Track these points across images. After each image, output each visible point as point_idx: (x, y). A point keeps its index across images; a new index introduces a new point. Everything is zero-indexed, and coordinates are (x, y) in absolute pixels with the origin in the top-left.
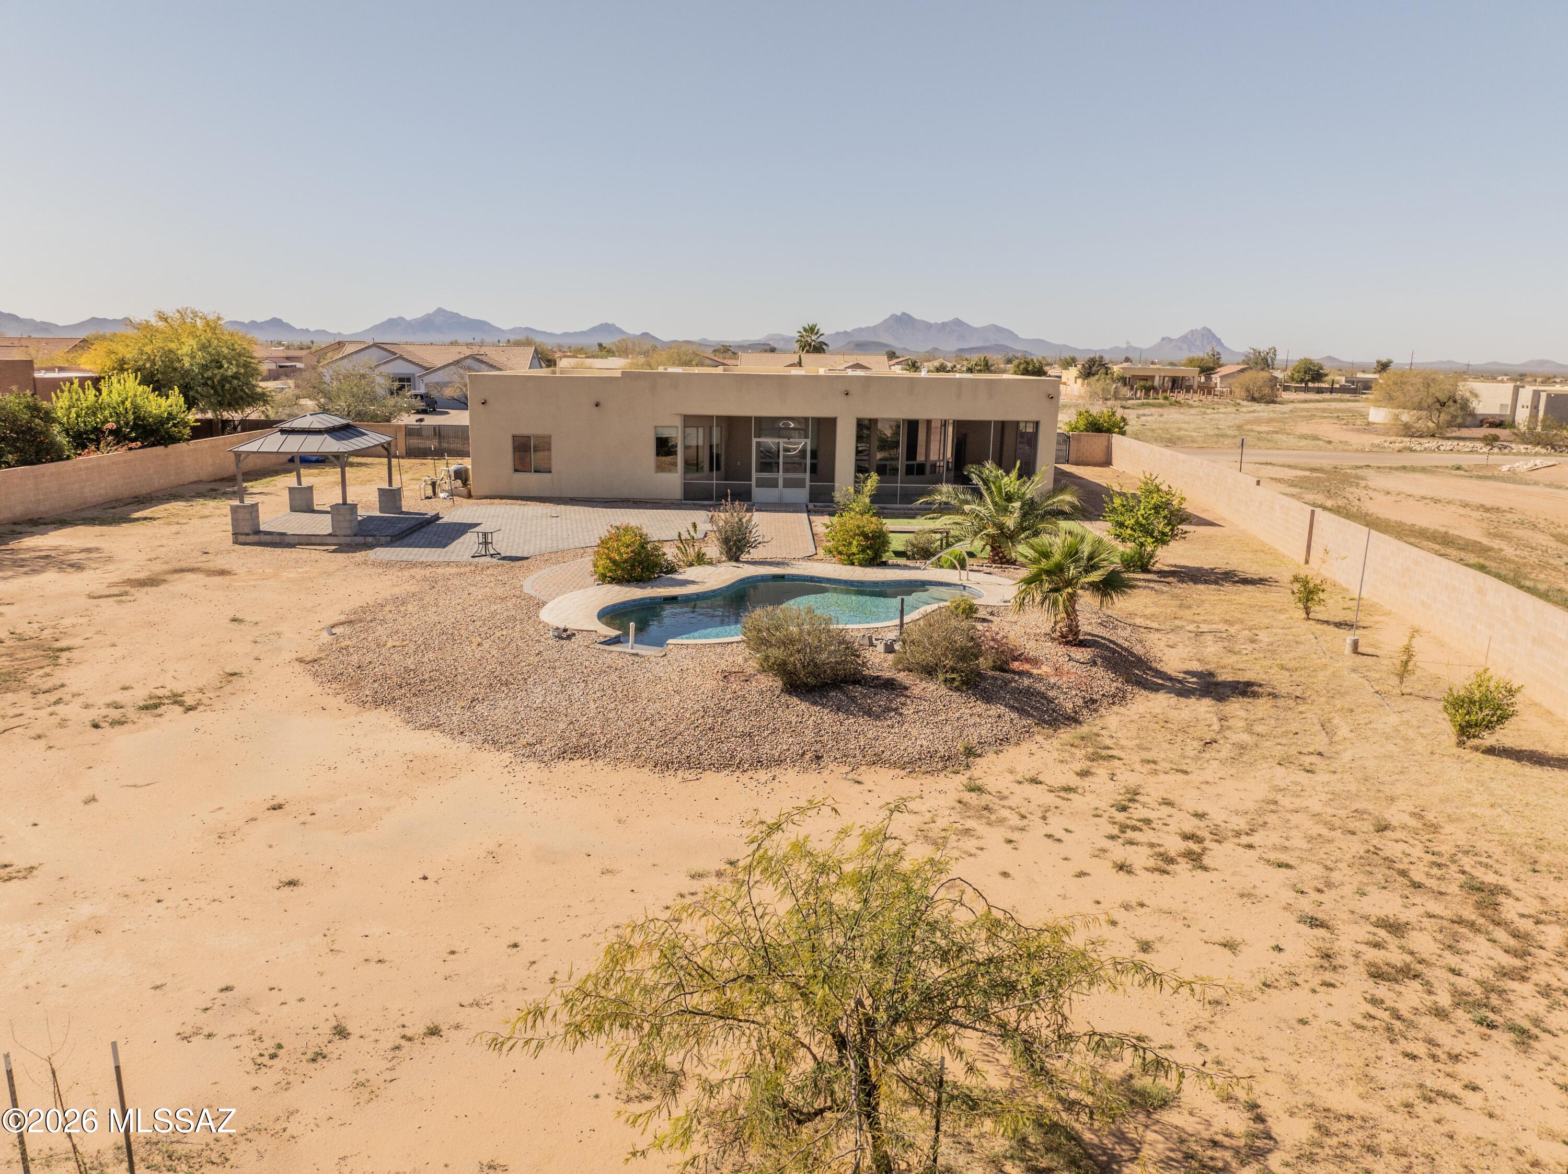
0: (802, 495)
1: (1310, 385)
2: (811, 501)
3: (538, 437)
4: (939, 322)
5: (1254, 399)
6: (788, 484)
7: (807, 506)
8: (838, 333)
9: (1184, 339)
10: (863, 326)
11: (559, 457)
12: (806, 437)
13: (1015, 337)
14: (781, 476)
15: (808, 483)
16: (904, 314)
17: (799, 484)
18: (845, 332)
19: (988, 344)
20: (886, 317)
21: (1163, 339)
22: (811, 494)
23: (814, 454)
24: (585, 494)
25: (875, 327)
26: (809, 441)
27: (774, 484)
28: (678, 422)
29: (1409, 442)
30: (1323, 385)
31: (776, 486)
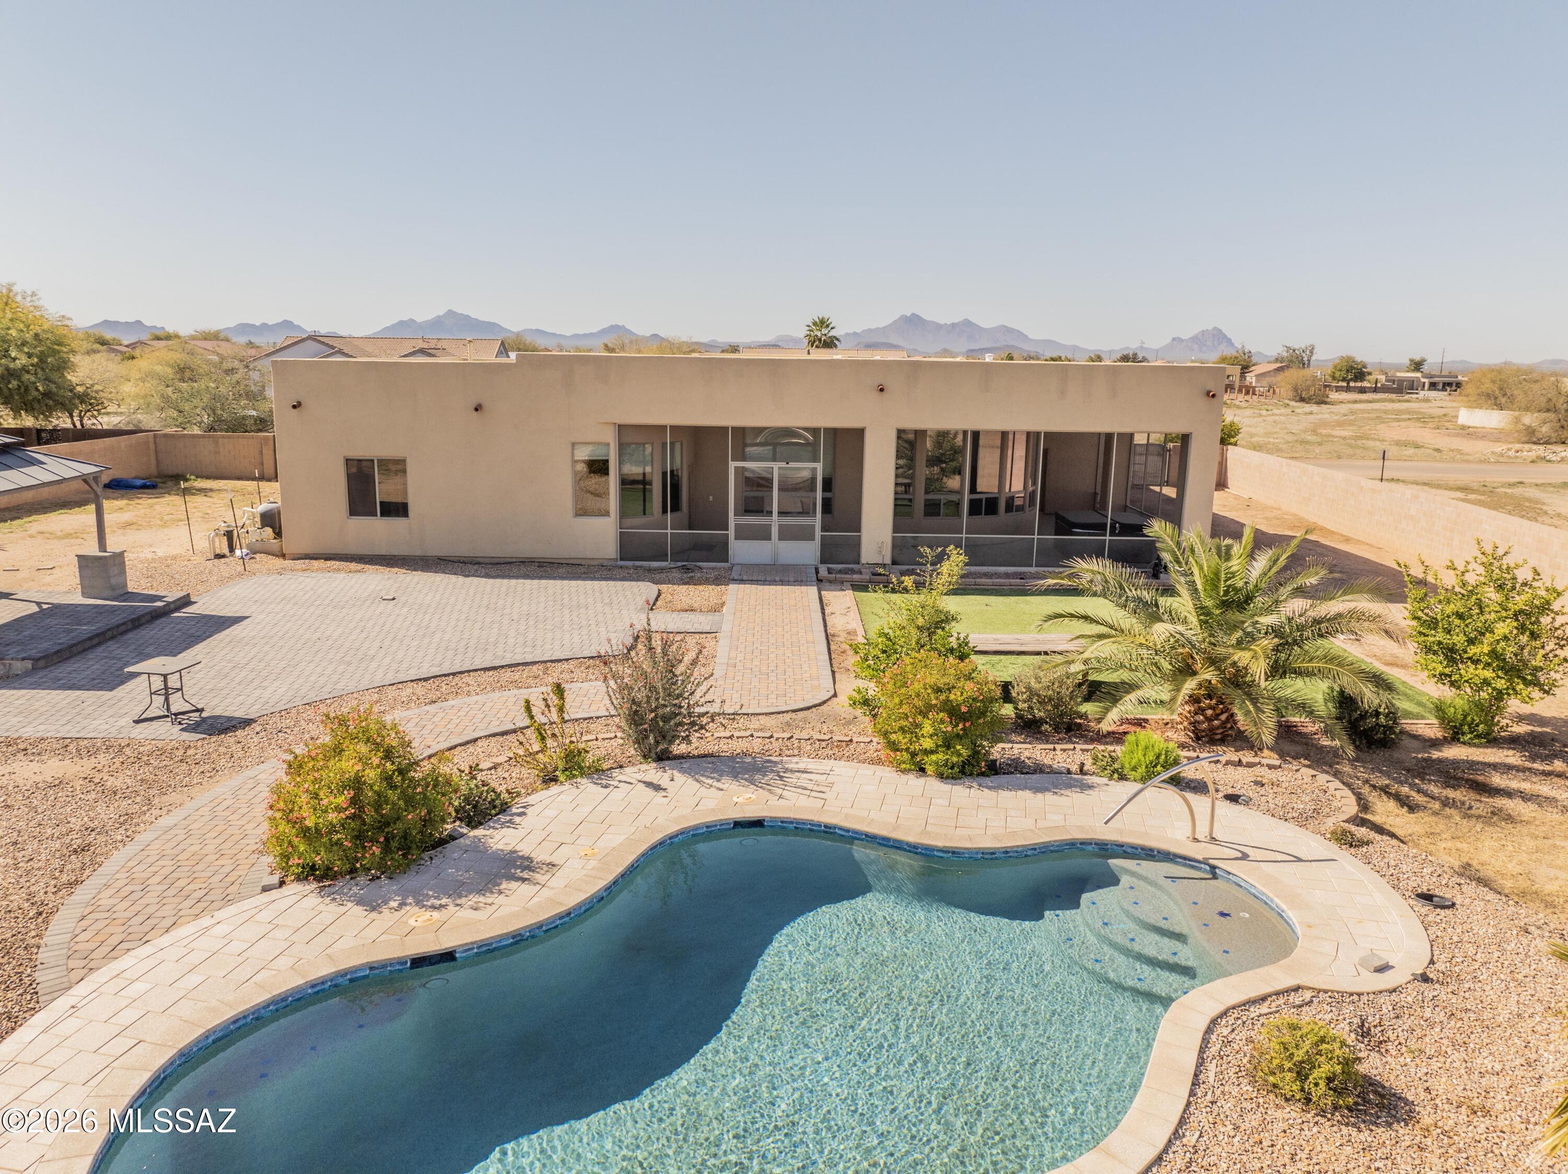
0: (809, 552)
1: (1352, 384)
2: (823, 561)
3: (383, 460)
4: (948, 322)
5: (1302, 400)
6: (787, 534)
7: (817, 572)
8: (847, 334)
9: (1195, 339)
10: (873, 325)
12: (815, 459)
13: (1025, 338)
14: (775, 521)
15: (818, 533)
16: (913, 314)
17: (805, 534)
18: (855, 334)
19: (998, 345)
20: (896, 316)
21: (1174, 339)
22: (823, 550)
23: (828, 484)
24: (463, 550)
25: (884, 325)
26: (819, 466)
27: (764, 534)
28: (610, 437)
29: (1540, 450)
30: (1366, 384)
31: (768, 537)
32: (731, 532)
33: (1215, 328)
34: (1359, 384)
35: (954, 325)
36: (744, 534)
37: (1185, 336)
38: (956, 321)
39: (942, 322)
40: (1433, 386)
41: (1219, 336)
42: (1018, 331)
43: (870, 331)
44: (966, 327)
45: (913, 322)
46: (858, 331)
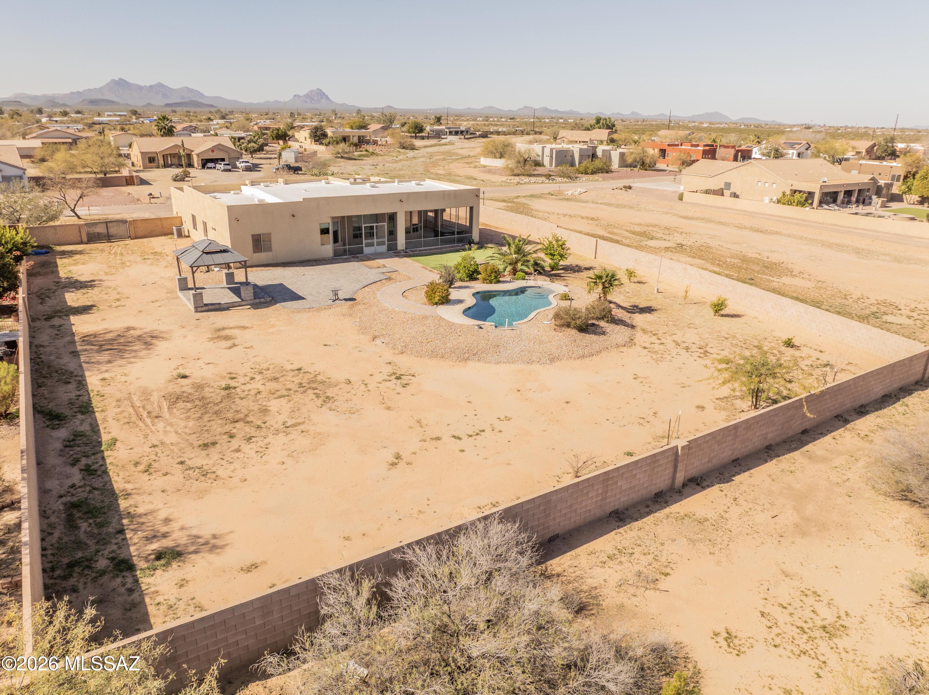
0: (384, 248)
2: (388, 251)
3: (264, 234)
4: (148, 85)
6: (379, 244)
7: (387, 254)
8: (72, 93)
9: (307, 96)
10: (92, 87)
11: (275, 245)
12: (385, 222)
13: (202, 95)
14: (375, 240)
15: (386, 243)
16: (120, 79)
17: (382, 244)
18: (78, 93)
19: (185, 100)
20: (108, 81)
21: (295, 96)
22: (388, 247)
23: (388, 229)
24: (289, 260)
25: (100, 88)
27: (372, 245)
28: (329, 221)
29: (517, 179)
30: (423, 134)
31: (373, 245)
32: (364, 245)
33: (318, 89)
34: (421, 135)
35: (151, 87)
36: (368, 245)
37: (301, 94)
38: (152, 84)
39: (142, 84)
40: (451, 133)
41: (321, 94)
42: (197, 91)
43: (89, 90)
44: (160, 88)
45: (121, 84)
46: (81, 90)
